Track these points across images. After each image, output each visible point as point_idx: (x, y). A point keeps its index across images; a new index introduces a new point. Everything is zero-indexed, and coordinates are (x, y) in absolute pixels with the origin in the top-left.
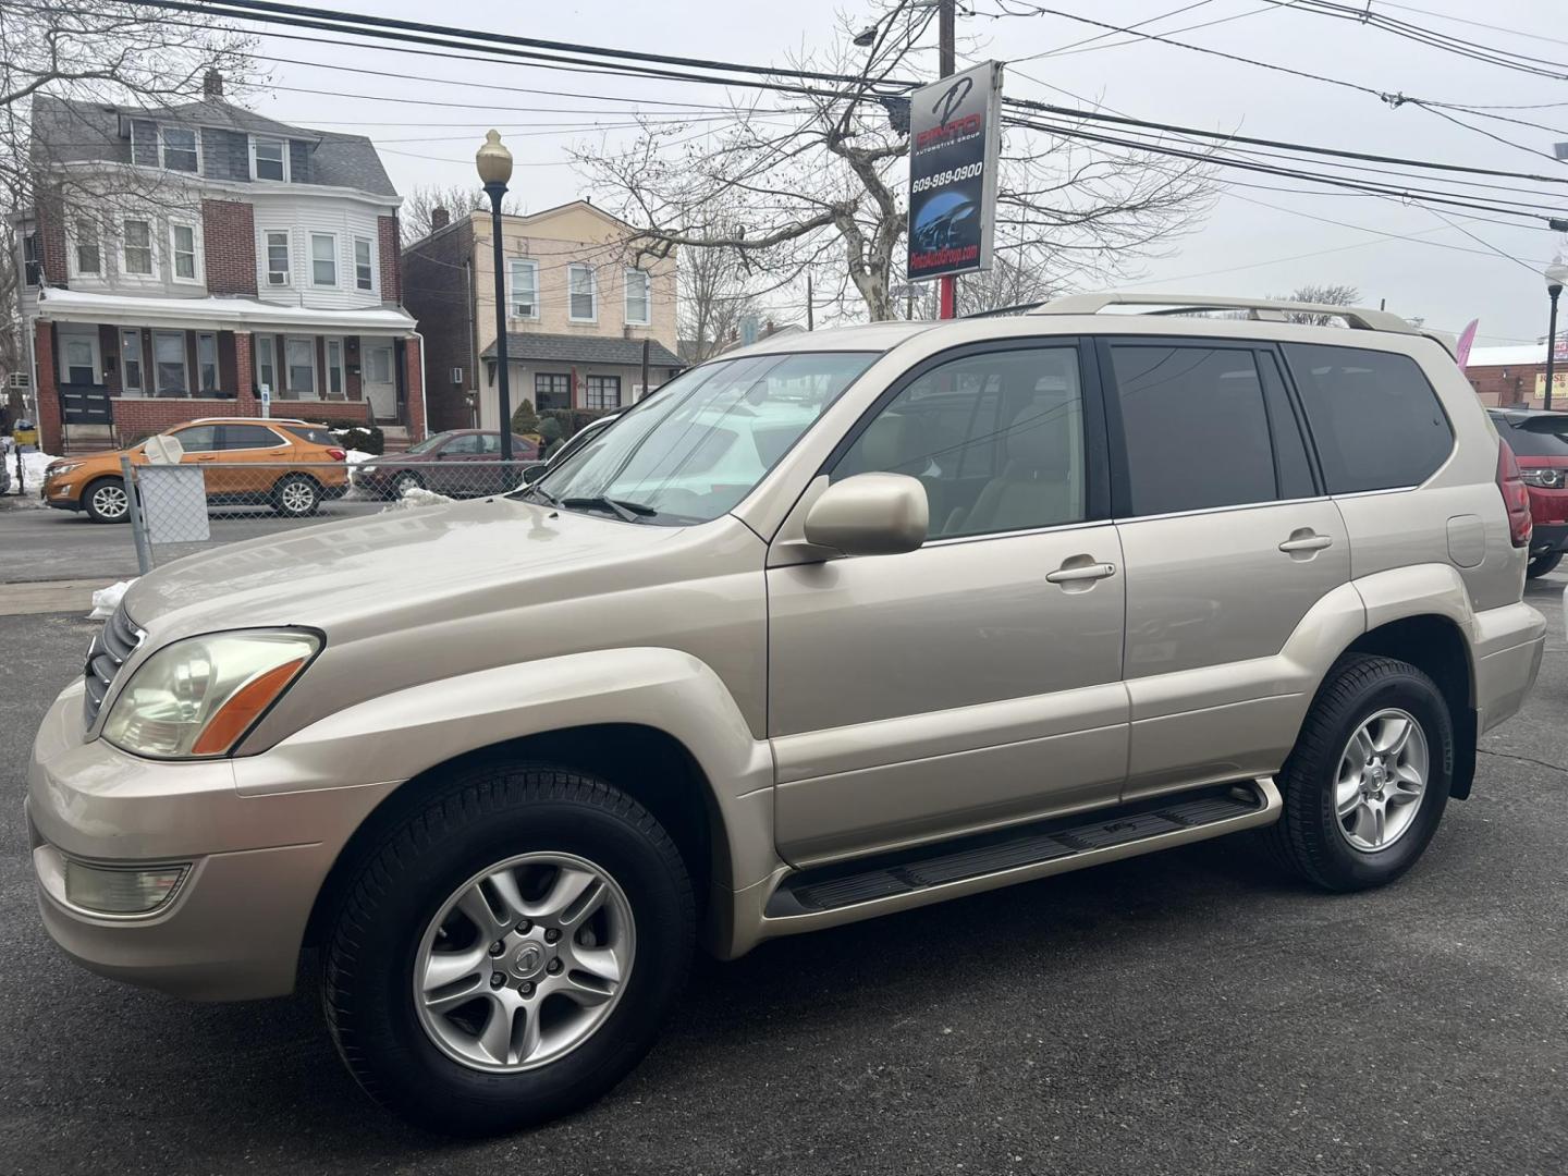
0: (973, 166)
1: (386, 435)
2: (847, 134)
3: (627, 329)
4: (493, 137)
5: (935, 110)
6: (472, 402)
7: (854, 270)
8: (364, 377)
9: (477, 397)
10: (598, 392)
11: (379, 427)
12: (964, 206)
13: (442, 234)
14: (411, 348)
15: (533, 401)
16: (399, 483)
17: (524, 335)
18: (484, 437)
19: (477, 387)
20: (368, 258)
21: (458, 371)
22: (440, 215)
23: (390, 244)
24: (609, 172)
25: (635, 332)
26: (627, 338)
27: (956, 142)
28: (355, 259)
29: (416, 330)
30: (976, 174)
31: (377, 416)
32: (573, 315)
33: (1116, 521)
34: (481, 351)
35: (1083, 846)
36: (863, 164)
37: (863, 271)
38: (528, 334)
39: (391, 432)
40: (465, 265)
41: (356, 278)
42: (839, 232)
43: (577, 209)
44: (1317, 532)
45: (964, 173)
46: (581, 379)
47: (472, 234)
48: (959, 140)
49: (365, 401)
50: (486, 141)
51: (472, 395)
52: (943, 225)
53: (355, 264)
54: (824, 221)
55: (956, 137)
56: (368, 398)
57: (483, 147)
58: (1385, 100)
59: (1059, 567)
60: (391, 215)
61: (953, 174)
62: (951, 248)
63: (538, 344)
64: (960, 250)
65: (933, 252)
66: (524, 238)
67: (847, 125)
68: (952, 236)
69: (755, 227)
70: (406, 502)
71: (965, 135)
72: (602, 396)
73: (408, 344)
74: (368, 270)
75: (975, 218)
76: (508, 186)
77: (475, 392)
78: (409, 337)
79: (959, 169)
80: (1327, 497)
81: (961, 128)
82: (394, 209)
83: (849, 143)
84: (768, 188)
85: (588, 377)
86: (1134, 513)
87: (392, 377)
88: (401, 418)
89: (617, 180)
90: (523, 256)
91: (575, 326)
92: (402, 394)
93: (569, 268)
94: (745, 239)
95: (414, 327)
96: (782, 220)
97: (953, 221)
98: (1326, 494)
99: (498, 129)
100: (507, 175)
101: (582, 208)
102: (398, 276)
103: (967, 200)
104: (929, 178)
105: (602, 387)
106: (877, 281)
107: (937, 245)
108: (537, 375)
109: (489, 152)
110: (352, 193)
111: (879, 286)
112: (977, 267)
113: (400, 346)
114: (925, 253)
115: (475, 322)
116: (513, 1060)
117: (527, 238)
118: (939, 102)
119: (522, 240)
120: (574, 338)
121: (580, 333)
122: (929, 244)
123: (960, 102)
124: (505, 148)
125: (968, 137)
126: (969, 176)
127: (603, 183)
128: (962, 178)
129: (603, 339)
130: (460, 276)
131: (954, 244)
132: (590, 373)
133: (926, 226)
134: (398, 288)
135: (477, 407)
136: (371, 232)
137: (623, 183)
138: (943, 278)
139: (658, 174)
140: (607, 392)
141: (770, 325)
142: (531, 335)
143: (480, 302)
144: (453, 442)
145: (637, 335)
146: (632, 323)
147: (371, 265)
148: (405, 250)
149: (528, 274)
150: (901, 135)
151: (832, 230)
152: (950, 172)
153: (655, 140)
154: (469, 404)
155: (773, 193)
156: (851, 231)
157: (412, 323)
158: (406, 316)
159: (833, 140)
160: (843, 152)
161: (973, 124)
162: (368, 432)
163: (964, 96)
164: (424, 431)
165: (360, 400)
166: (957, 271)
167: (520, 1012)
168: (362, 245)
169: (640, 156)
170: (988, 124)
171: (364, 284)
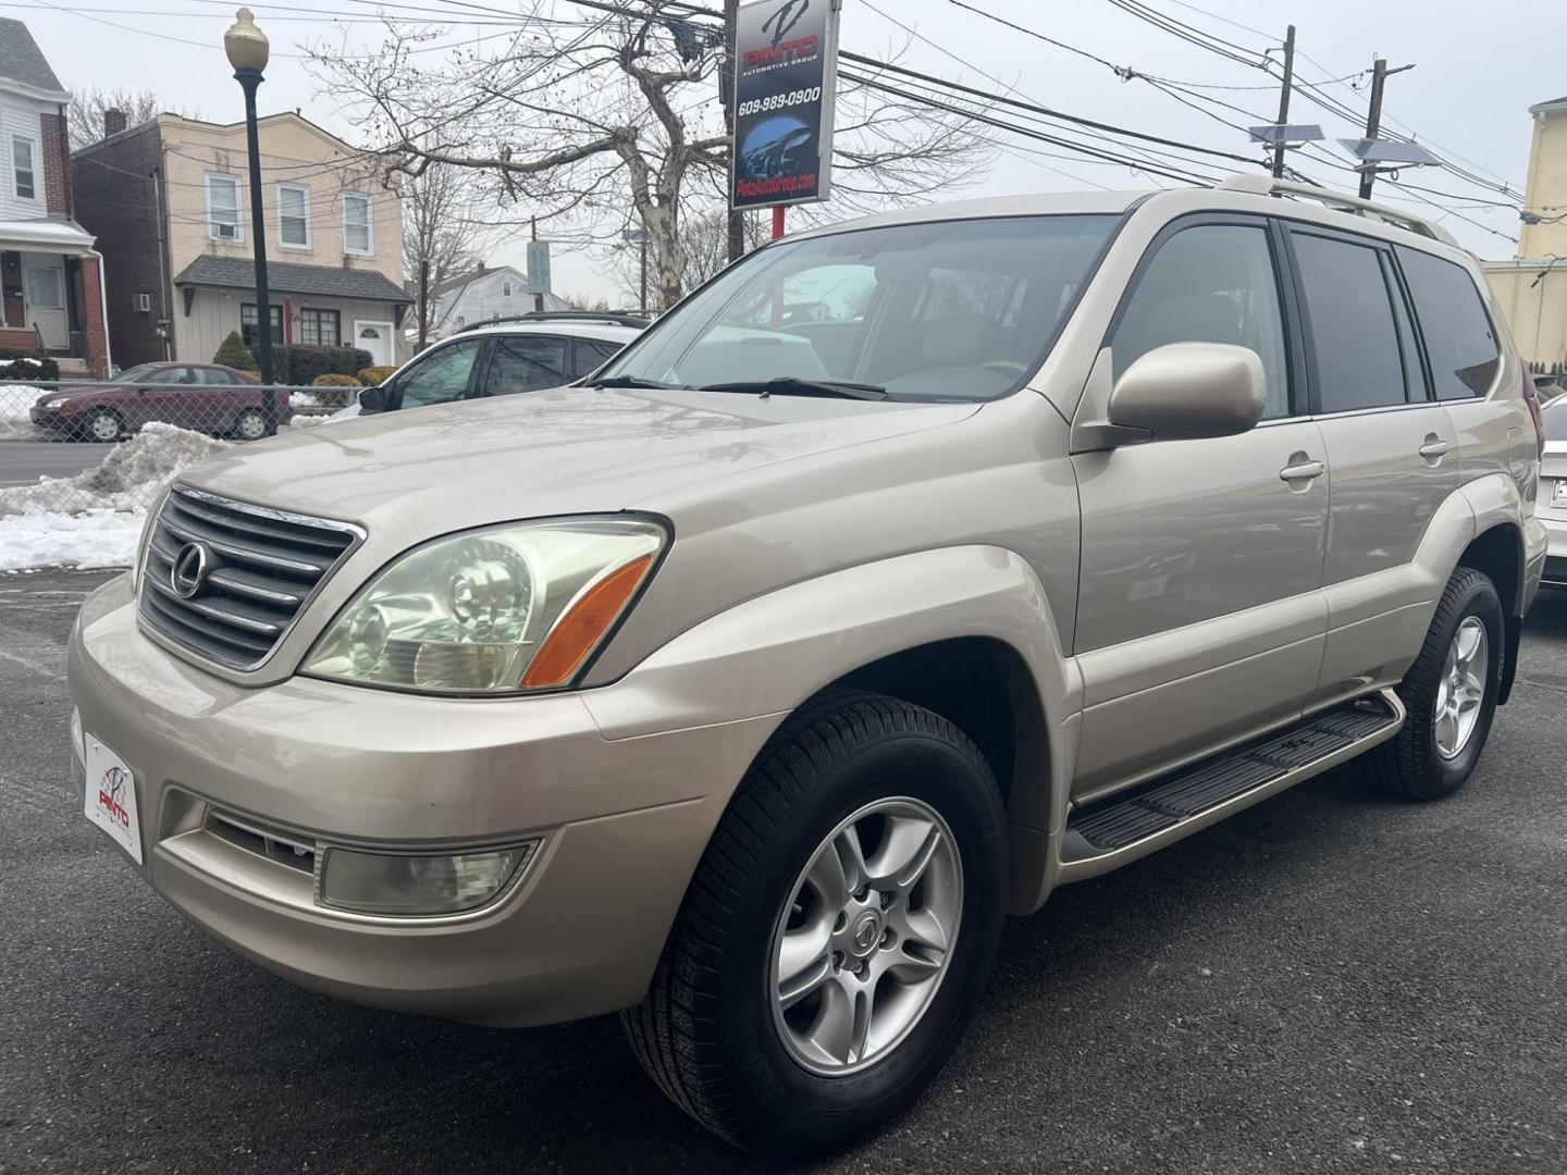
0: (810, 90)
1: (61, 369)
2: (642, 52)
3: (347, 258)
4: (245, 16)
5: (765, 29)
6: (164, 333)
7: (640, 200)
8: (27, 299)
9: (170, 328)
10: (314, 327)
11: (52, 359)
12: (799, 132)
13: (117, 140)
14: (88, 269)
15: (239, 332)
16: (92, 422)
17: (226, 259)
18: (195, 370)
19: (170, 316)
20: (30, 162)
21: (144, 297)
22: (114, 118)
23: (56, 146)
24: (351, 77)
25: (355, 262)
26: (346, 269)
27: (790, 64)
28: (13, 163)
29: (94, 248)
30: (814, 99)
31: (48, 346)
32: (284, 240)
33: (1315, 417)
34: (175, 275)
35: (1291, 765)
36: (654, 88)
37: (649, 202)
38: (232, 259)
39: (66, 364)
40: (152, 176)
41: (14, 184)
42: (622, 160)
43: (284, 122)
44: (1440, 438)
45: (799, 97)
46: (296, 311)
47: (160, 142)
48: (793, 63)
49: (29, 327)
50: (236, 21)
51: (164, 325)
52: (776, 151)
53: (13, 168)
54: (601, 147)
55: (789, 60)
56: (35, 324)
57: (232, 27)
58: (1118, 73)
59: (1286, 464)
60: (57, 113)
61: (787, 98)
62: (785, 175)
63: (243, 270)
64: (795, 178)
65: (763, 180)
66: (224, 149)
67: (642, 43)
68: (785, 163)
69: (525, 148)
70: (145, 437)
71: (801, 57)
72: (319, 331)
73: (84, 264)
74: (30, 176)
75: (812, 144)
76: (264, 74)
77: (168, 321)
78: (85, 256)
79: (794, 93)
80: (1437, 404)
81: (795, 50)
82: (61, 107)
83: (638, 63)
84: (544, 107)
85: (303, 309)
86: (1324, 410)
87: (62, 301)
88: (78, 348)
89: (360, 86)
90: (222, 168)
91: (287, 252)
92: (77, 320)
93: (278, 187)
94: (511, 160)
95: (92, 244)
96: (559, 143)
97: (787, 147)
98: (1436, 401)
99: (252, 10)
100: (263, 62)
101: (292, 121)
102: (66, 185)
103: (802, 127)
104: (758, 101)
105: (319, 322)
106: (665, 213)
107: (768, 172)
108: (242, 305)
109: (242, 33)
110: (10, 85)
111: (667, 219)
112: (815, 197)
113: (73, 266)
114: (755, 181)
115: (165, 241)
116: (852, 1059)
117: (227, 150)
118: (770, 21)
119: (221, 152)
120: (286, 266)
121: (292, 260)
122: (758, 171)
123: (794, 22)
124: (259, 30)
125: (804, 60)
126: (806, 101)
127: (343, 89)
128: (797, 102)
129: (319, 269)
130: (144, 190)
131: (788, 171)
132: (306, 305)
133: (755, 151)
134: (67, 198)
135: (170, 339)
136: (33, 131)
137: (368, 91)
138: (774, 207)
139: (409, 83)
140: (325, 327)
141: (481, 265)
142: (235, 260)
143: (172, 219)
144: (155, 376)
145: (357, 266)
146: (352, 252)
147: (33, 170)
148: (74, 154)
149: (228, 190)
150: (686, 61)
151: (612, 157)
152: (783, 96)
153: (405, 44)
154: (160, 335)
155: (548, 111)
156: (635, 160)
157: (90, 240)
158: (79, 230)
159: (626, 57)
160: (633, 72)
161: (809, 46)
162: (39, 363)
163: (799, 15)
164: (106, 364)
165: (23, 326)
166: (791, 201)
167: (860, 996)
168: (22, 147)
169: (389, 60)
170: (827, 47)
171: (26, 191)
